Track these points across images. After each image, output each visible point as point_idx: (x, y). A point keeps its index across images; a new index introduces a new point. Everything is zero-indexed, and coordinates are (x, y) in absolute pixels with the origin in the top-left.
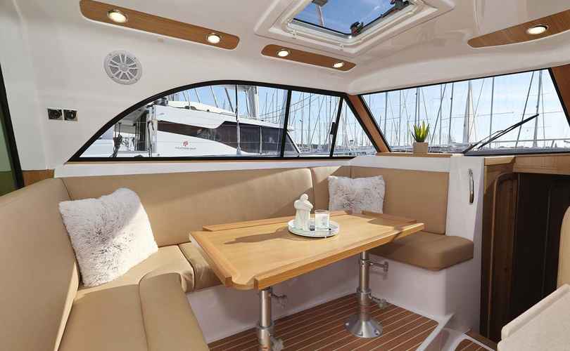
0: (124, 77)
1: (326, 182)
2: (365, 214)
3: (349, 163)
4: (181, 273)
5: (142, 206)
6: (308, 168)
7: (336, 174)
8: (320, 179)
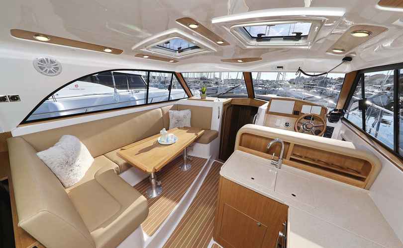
0: (50, 72)
1: (168, 113)
2: (185, 128)
3: (176, 103)
4: (113, 168)
5: (81, 143)
6: (160, 108)
7: (172, 109)
8: (165, 112)
